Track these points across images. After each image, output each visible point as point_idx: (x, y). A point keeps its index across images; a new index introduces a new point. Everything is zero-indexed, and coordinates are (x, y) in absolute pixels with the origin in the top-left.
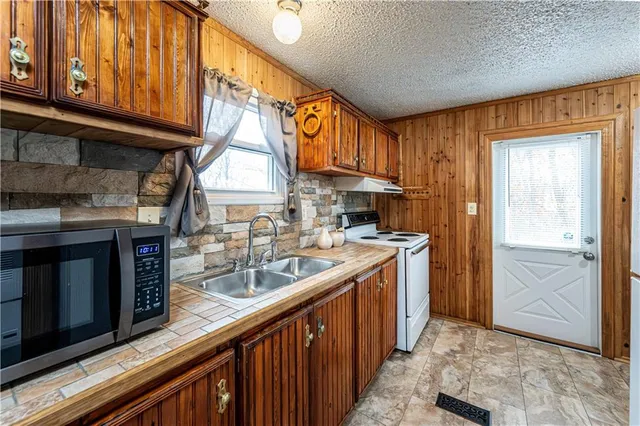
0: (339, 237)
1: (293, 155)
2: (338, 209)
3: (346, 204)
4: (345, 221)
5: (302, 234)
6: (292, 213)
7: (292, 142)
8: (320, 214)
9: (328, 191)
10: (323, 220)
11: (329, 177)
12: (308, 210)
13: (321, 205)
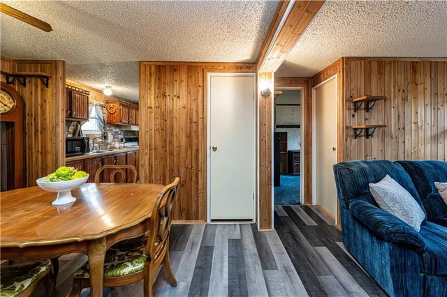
0: (122, 145)
1: (106, 120)
2: (121, 136)
3: (125, 135)
4: (124, 140)
5: (108, 144)
6: (106, 137)
7: (105, 116)
8: (114, 138)
9: (117, 130)
10: (115, 140)
11: (117, 126)
12: (110, 137)
13: (115, 135)
